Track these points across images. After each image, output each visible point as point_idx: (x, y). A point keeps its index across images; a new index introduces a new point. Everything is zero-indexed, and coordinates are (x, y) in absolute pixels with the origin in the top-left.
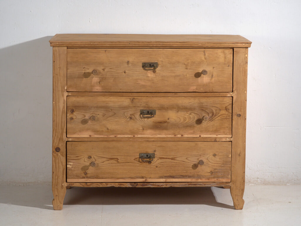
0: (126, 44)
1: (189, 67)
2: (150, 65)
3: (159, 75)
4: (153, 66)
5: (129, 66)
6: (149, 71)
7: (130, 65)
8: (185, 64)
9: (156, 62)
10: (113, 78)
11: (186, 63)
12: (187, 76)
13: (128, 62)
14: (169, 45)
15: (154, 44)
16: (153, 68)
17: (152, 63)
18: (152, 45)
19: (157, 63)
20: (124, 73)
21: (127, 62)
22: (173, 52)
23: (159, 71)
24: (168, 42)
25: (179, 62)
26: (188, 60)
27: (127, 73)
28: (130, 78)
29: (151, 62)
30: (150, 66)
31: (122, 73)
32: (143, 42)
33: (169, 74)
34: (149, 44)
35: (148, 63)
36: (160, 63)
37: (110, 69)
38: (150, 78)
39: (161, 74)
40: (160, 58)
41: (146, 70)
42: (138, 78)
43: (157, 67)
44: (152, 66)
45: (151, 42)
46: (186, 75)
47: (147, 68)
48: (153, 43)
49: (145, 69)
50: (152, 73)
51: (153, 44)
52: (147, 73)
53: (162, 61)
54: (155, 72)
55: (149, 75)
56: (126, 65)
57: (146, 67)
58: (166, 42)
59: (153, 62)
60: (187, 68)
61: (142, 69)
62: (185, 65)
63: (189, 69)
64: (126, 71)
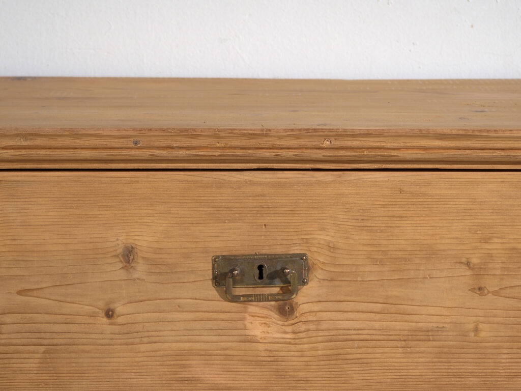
0: (115, 143)
1: (492, 284)
2: (260, 268)
3: (312, 327)
4: (278, 275)
5: (136, 275)
6: (253, 308)
7: (140, 269)
8: (468, 264)
9: (296, 250)
10: (42, 348)
11: (475, 261)
12: (483, 334)
13: (128, 255)
14: (373, 153)
15: (284, 143)
16: (275, 290)
17: (273, 258)
18: (269, 154)
19: (301, 256)
20: (105, 320)
21: (120, 251)
22: (401, 191)
23: (316, 307)
24: (368, 134)
25: (431, 254)
26: (487, 240)
27: (120, 320)
28: (143, 347)
29: (266, 251)
30: (261, 277)
31: (94, 315)
32: (216, 135)
33: (377, 325)
34: (253, 142)
35: (248, 259)
36: (317, 257)
37: (20, 293)
38: (260, 347)
39: (324, 326)
40: (323, 229)
41: (235, 299)
42: (187, 346)
43: (304, 283)
44: (273, 277)
45: (265, 133)
46: (476, 330)
47: (240, 291)
48: (280, 138)
49: (227, 292)
50: (275, 316)
51: (278, 143)
52: (243, 319)
53: (332, 248)
54: (292, 310)
55: (256, 329)
56: (115, 271)
57: (235, 283)
58: (354, 135)
59: (279, 250)
60: (480, 289)
61: (213, 292)
62: (469, 273)
63: (495, 293)
64: (119, 309)
